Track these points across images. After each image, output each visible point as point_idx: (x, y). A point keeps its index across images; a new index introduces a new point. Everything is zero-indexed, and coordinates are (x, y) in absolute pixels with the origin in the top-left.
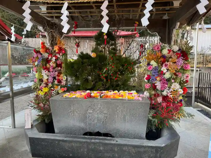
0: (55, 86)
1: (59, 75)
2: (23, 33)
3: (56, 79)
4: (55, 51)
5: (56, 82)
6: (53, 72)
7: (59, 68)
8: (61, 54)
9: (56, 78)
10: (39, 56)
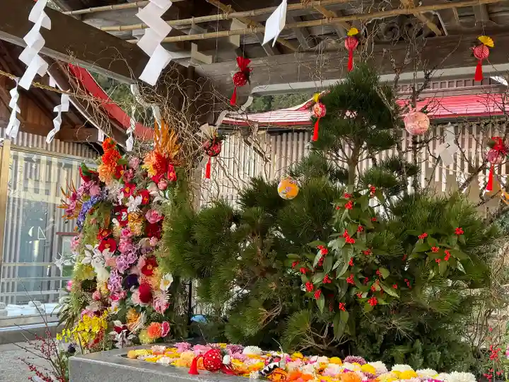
0: (130, 315)
1: (150, 267)
2: (56, 109)
3: (137, 285)
4: (145, 175)
5: (135, 298)
6: (127, 253)
7: (153, 241)
8: (162, 184)
9: (140, 281)
10: (94, 191)
